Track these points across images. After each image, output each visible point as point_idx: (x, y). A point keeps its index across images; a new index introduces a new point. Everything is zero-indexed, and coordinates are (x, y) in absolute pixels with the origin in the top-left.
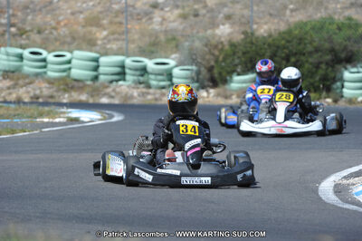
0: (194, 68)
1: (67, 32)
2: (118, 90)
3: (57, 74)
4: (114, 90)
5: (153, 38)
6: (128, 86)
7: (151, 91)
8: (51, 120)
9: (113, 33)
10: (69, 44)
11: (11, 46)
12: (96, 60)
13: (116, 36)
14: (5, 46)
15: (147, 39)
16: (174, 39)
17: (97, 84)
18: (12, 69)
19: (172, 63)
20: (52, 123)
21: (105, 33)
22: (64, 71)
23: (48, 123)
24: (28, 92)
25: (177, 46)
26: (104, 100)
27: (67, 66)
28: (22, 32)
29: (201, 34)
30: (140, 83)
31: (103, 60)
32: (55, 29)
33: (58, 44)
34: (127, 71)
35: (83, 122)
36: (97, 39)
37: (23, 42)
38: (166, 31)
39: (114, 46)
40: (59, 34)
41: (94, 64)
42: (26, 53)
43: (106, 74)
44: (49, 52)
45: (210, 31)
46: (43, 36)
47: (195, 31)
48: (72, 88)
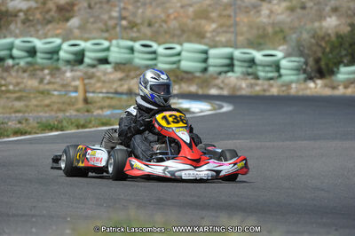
0: (302, 60)
1: (177, 25)
2: (226, 81)
3: (167, 67)
4: (223, 82)
5: (261, 32)
6: (237, 78)
7: (260, 82)
9: (222, 26)
10: (179, 36)
11: (122, 38)
12: (206, 52)
13: (224, 29)
14: (117, 38)
15: (255, 32)
16: (282, 31)
17: (207, 75)
18: (123, 62)
19: (280, 54)
21: (214, 26)
22: (174, 63)
25: (284, 38)
26: (214, 92)
27: (176, 58)
28: (133, 25)
29: (308, 26)
30: (249, 74)
31: (212, 52)
32: (165, 22)
33: (167, 36)
34: (236, 63)
35: (194, 113)
36: (206, 32)
37: (134, 35)
38: (273, 24)
39: (223, 38)
40: (169, 27)
41: (203, 56)
42: (137, 45)
43: (215, 66)
44: (159, 44)
45: (317, 24)
46: (154, 29)
47: (302, 24)
48: (182, 79)
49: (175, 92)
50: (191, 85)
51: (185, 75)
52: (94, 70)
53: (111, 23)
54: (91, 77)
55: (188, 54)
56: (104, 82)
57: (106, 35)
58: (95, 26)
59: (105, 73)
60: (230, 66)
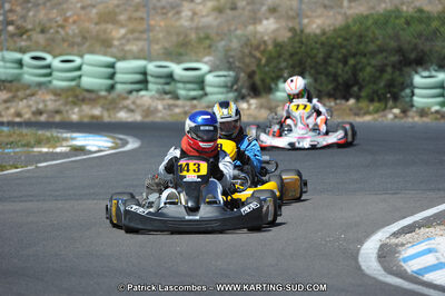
0: (231, 73)
1: (76, 31)
2: (138, 102)
3: (64, 84)
4: (134, 103)
5: (181, 38)
6: (152, 97)
7: (180, 102)
8: (51, 150)
9: (132, 31)
10: (79, 45)
11: (7, 49)
12: (112, 66)
13: (136, 35)
15: (174, 39)
16: (207, 37)
17: (114, 95)
18: (9, 79)
19: (205, 68)
21: (123, 31)
22: (73, 79)
24: (30, 106)
25: (210, 47)
26: (123, 116)
27: (76, 74)
28: (22, 32)
29: (239, 32)
30: (166, 93)
31: (120, 65)
32: (62, 27)
33: (66, 45)
34: (150, 78)
36: (113, 39)
37: (23, 44)
38: (197, 29)
39: (134, 47)
40: (67, 34)
41: (110, 70)
42: (26, 58)
43: (124, 83)
44: (55, 57)
45: (251, 28)
46: (48, 36)
47: (233, 28)
48: (83, 100)
49: (75, 117)
50: (93, 107)
51: (87, 95)
55: (92, 68)
60: (144, 83)
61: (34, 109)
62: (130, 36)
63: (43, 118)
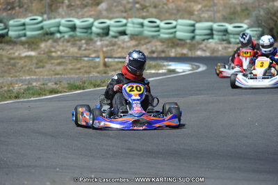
0: (260, 29)
1: (174, 6)
2: (208, 45)
3: (167, 36)
4: (206, 46)
5: (232, 10)
6: (216, 43)
7: (231, 46)
8: (156, 72)
9: (205, 6)
10: (175, 14)
11: (136, 17)
12: (193, 26)
13: (207, 8)
14: (131, 17)
15: (228, 10)
16: (247, 9)
17: (194, 42)
18: (137, 33)
19: (245, 26)
20: (157, 73)
21: (200, 6)
22: (171, 33)
23: (154, 73)
24: (147, 49)
25: (248, 14)
26: (199, 53)
27: (173, 30)
28: (143, 8)
29: (265, 6)
30: (224, 40)
31: (198, 25)
32: (166, 4)
33: (167, 15)
34: (214, 32)
35: (179, 73)
36: (194, 11)
37: (144, 14)
38: (241, 4)
39: (205, 15)
40: (169, 8)
41: (192, 28)
42: (146, 22)
43: (200, 35)
44: (161, 21)
45: (271, 4)
46: (157, 9)
47: (261, 4)
48: (178, 45)
49: (173, 55)
50: (183, 48)
51: (180, 42)
52: (116, 40)
53: (129, 6)
54: (114, 45)
55: (181, 27)
56: (123, 48)
57: (125, 15)
58: (117, 8)
59: (124, 42)
60: (211, 35)
61: (150, 50)
62: (203, 9)
63: (155, 55)
